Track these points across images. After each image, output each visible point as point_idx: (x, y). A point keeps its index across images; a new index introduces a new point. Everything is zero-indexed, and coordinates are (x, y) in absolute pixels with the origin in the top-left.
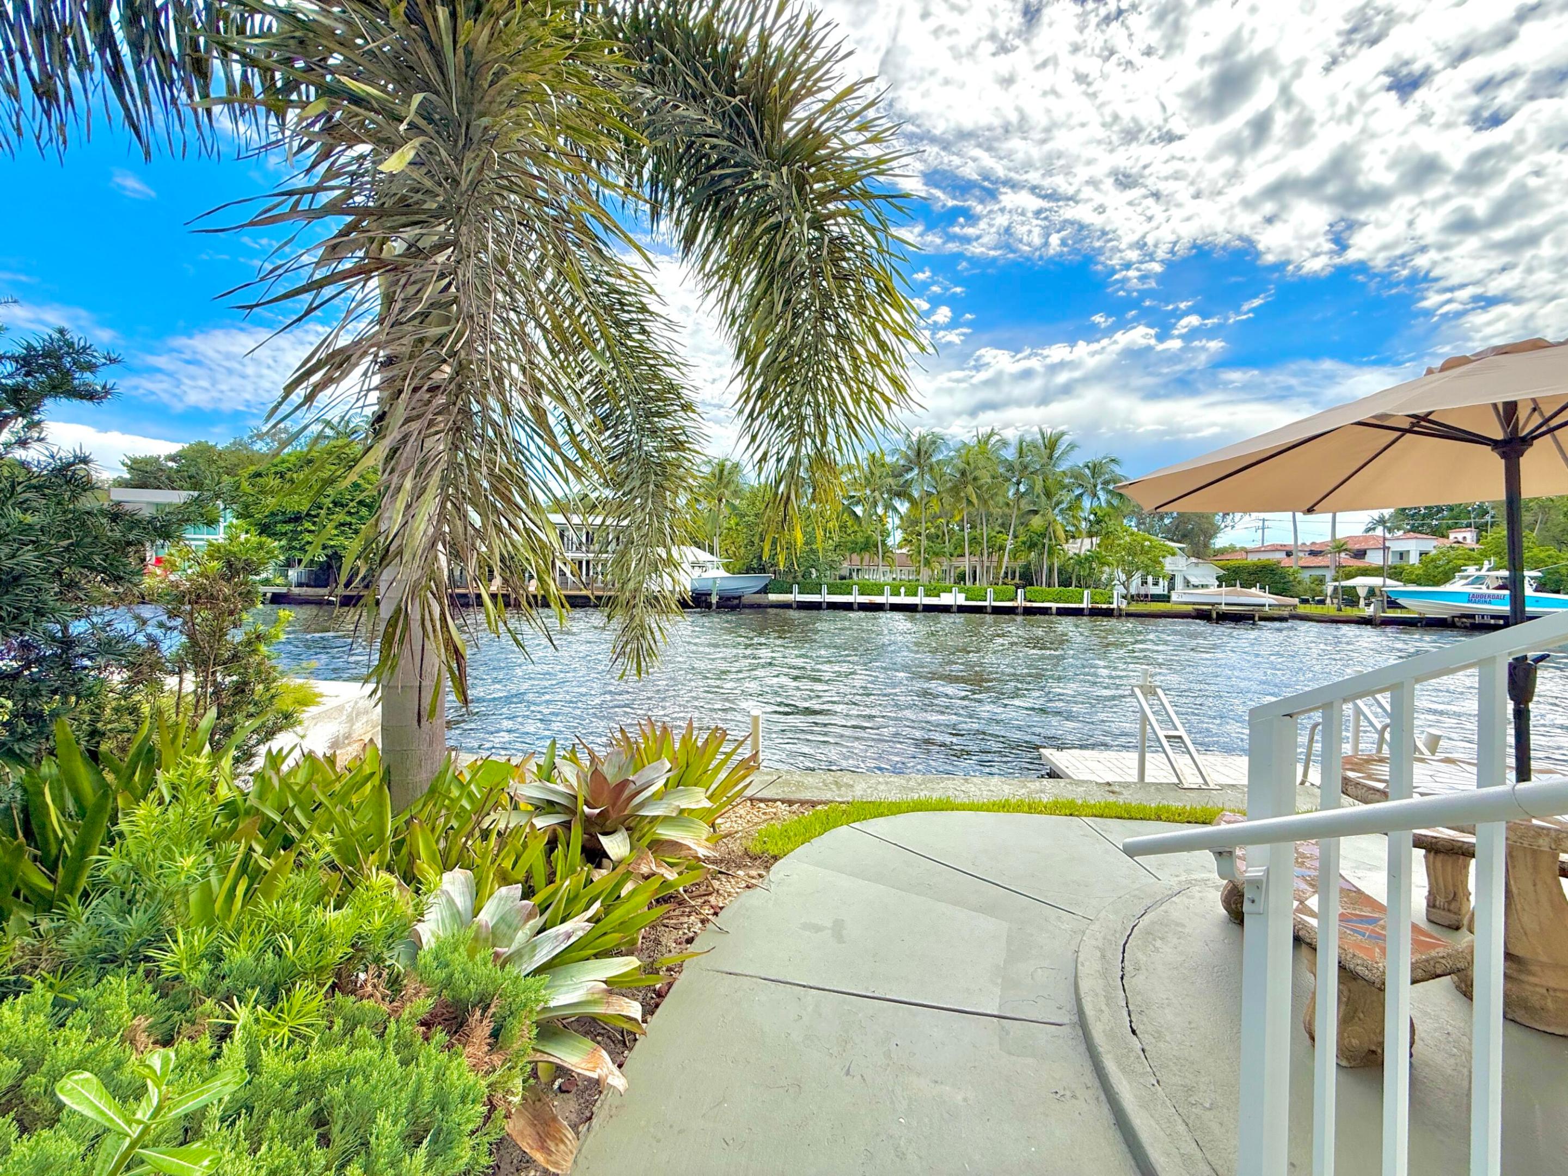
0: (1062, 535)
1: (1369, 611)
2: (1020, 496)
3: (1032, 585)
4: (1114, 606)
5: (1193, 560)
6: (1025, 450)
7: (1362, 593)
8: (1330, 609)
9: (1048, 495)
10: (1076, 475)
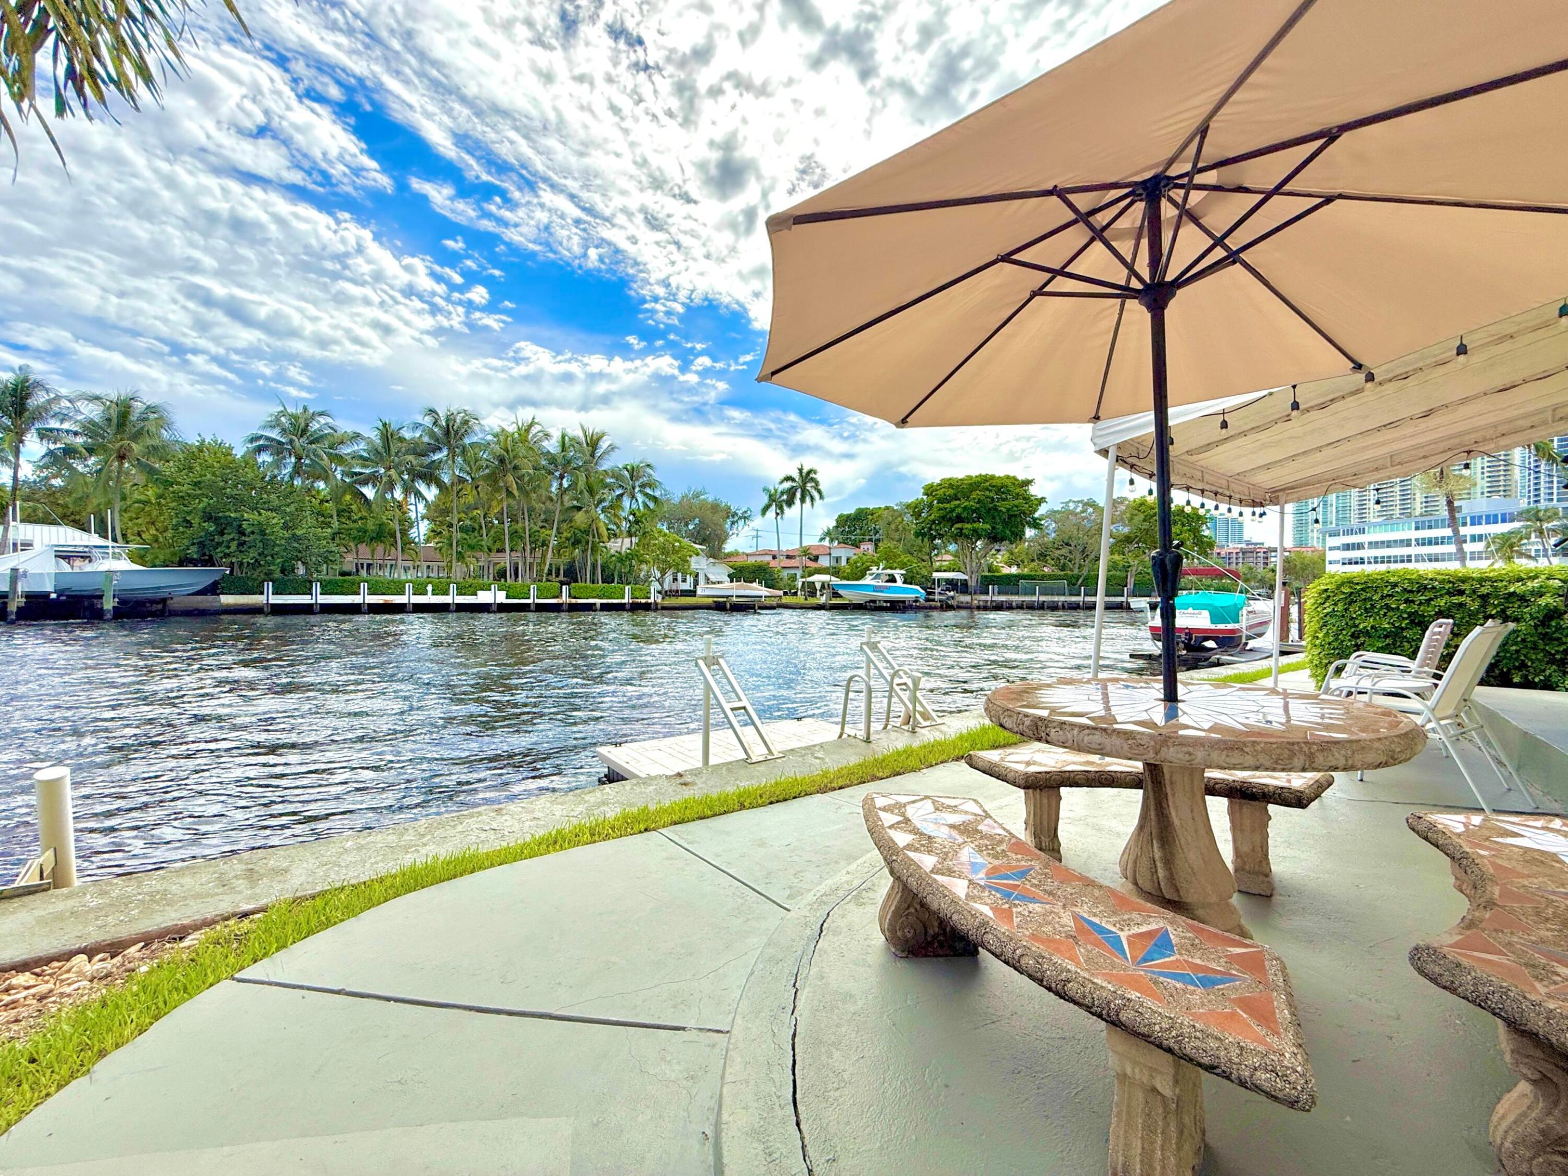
0: (605, 533)
1: (823, 600)
2: (563, 491)
3: (576, 581)
4: (651, 600)
5: (711, 560)
6: (567, 444)
7: (818, 586)
8: (800, 599)
9: (591, 492)
10: (617, 476)
